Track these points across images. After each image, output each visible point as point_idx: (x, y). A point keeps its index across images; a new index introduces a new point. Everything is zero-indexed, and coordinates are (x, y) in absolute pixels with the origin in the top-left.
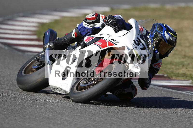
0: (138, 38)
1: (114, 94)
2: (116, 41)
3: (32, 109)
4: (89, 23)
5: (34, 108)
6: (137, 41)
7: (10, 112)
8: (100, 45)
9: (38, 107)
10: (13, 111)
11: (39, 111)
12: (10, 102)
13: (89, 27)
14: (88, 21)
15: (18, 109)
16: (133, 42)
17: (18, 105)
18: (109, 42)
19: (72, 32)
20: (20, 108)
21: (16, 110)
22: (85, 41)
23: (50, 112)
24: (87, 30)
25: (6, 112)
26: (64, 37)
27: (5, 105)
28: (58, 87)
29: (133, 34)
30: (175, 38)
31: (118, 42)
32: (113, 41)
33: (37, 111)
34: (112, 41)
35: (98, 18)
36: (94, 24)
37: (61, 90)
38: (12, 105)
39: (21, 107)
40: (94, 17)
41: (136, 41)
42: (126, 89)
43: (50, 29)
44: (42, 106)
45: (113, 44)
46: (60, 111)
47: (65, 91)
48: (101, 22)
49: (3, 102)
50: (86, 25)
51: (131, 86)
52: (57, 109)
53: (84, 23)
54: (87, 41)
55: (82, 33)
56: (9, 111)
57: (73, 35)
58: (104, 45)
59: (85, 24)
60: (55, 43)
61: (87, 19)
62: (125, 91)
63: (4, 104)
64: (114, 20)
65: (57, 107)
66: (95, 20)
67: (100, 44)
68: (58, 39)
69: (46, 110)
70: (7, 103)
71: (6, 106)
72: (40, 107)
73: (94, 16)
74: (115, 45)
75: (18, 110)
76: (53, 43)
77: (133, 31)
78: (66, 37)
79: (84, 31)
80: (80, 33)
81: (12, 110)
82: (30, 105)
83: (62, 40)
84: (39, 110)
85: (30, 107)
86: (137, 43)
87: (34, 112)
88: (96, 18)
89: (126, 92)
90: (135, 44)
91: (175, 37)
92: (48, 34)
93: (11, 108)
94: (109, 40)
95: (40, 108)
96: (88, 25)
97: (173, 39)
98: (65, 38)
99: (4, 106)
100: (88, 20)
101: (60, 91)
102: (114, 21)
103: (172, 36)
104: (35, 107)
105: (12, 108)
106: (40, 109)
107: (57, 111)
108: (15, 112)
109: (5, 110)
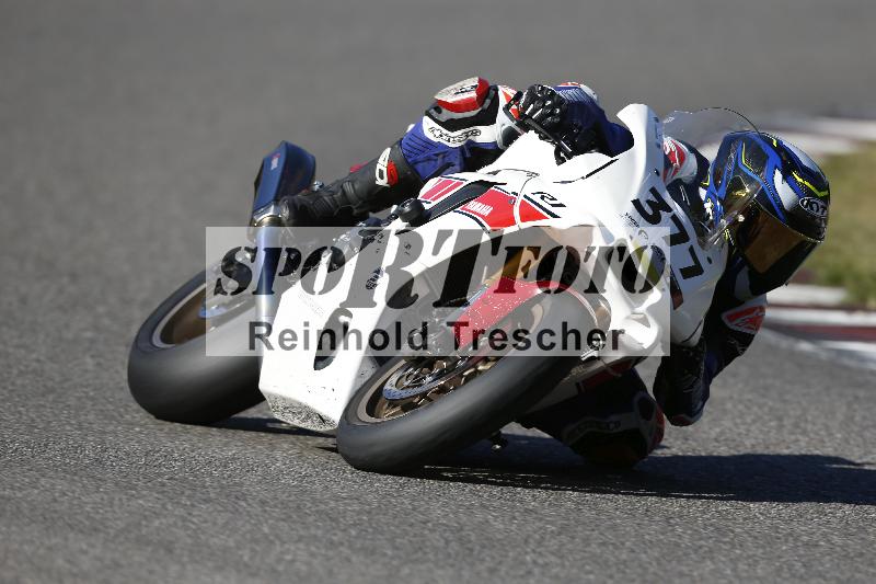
0: (653, 191)
1: (560, 439)
2: (553, 199)
3: (714, 563)
4: (451, 125)
5: (723, 559)
6: (648, 202)
7: (611, 577)
8: (483, 217)
9: (741, 555)
10: (628, 571)
11: (747, 571)
12: (614, 527)
13: (449, 141)
14: (446, 115)
15: (650, 564)
16: (630, 208)
17: (651, 542)
18: (523, 203)
19: (375, 162)
20: (657, 560)
21: (640, 566)
22: (426, 196)
23: (793, 576)
24: (441, 156)
25: (592, 577)
26: (343, 181)
27: (589, 545)
28: (294, 401)
29: (631, 171)
30: (820, 204)
31: (561, 205)
32: (542, 198)
33: (734, 570)
34: (537, 198)
35: (488, 101)
36: (472, 128)
37: (310, 414)
38: (623, 544)
39: (665, 551)
40: (470, 99)
41: (643, 202)
42: (614, 418)
43: (287, 144)
44: (761, 551)
45: (541, 211)
46: (842, 573)
47: (322, 420)
48: (503, 120)
49: (580, 528)
50: (438, 133)
51: (636, 399)
52: (828, 565)
53: (427, 123)
54: (434, 200)
55: (420, 167)
56: (609, 572)
57: (381, 172)
58: (502, 216)
59: (431, 129)
60: (302, 206)
61: (440, 106)
62: (612, 426)
63: (587, 541)
64: (553, 107)
65: (829, 554)
66: (473, 113)
67: (486, 210)
68: (316, 187)
69: (779, 570)
70: (601, 534)
71: (594, 548)
72: (750, 553)
73: (473, 94)
74: (549, 216)
75: (648, 566)
76: (292, 207)
77: (632, 159)
78: (353, 182)
79: (429, 159)
80: (412, 166)
81: (622, 567)
82: (703, 542)
83: (333, 193)
84: (746, 567)
85: (705, 552)
86: (649, 210)
87: (724, 578)
88: (482, 105)
89: (615, 431)
90: (637, 216)
91: (821, 198)
92: (275, 163)
93: (616, 557)
94: (525, 196)
95: (749, 557)
96: (445, 131)
97: (812, 209)
98: (348, 187)
99: (587, 549)
100: (444, 111)
101: (303, 421)
102: (552, 114)
103: (810, 193)
104: (725, 556)
105: (624, 557)
106: (749, 565)
107: (827, 572)
108: (634, 576)
109: (588, 564)
